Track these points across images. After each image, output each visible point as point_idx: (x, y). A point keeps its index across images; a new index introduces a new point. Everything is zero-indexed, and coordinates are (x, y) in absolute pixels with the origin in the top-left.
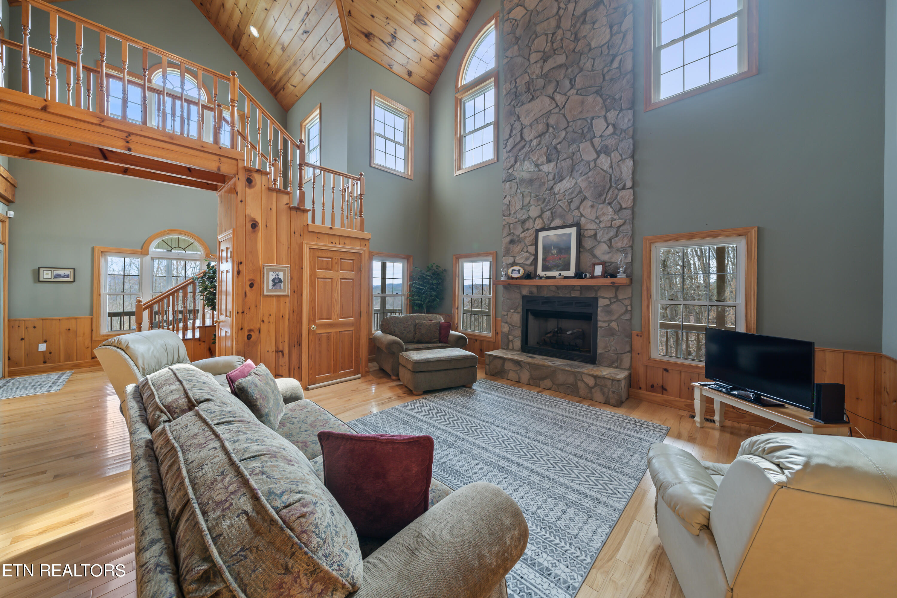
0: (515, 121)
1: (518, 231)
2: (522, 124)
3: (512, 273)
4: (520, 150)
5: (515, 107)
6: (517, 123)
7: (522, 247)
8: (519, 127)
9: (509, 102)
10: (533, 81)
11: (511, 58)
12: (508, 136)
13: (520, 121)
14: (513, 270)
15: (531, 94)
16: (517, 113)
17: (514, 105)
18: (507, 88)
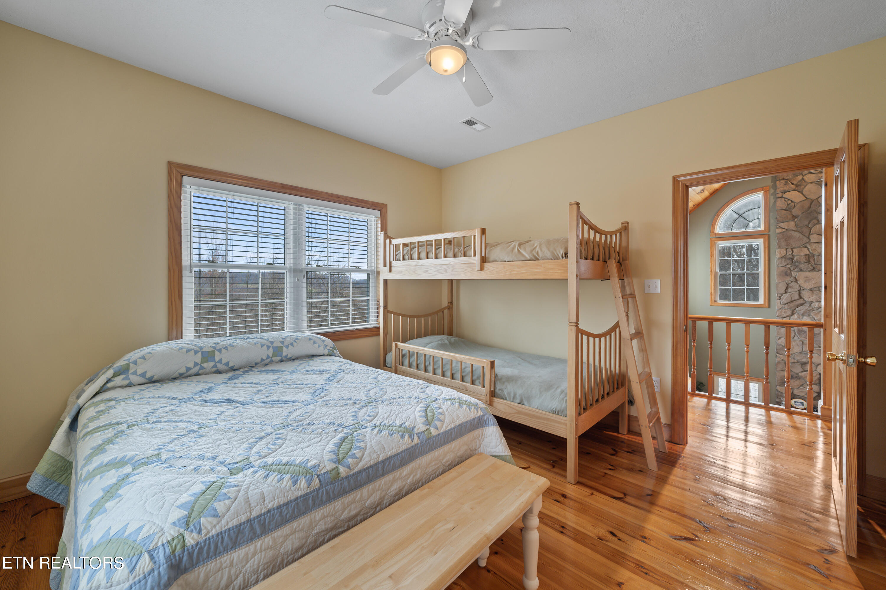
0: (792, 282)
1: (797, 369)
2: (800, 286)
3: (795, 404)
4: (798, 306)
5: (791, 270)
6: (793, 284)
7: (801, 383)
8: (796, 287)
9: (784, 264)
10: (814, 256)
11: (787, 230)
12: (783, 292)
13: (798, 283)
14: (795, 402)
15: (812, 265)
16: (793, 275)
17: (789, 268)
18: (782, 253)
